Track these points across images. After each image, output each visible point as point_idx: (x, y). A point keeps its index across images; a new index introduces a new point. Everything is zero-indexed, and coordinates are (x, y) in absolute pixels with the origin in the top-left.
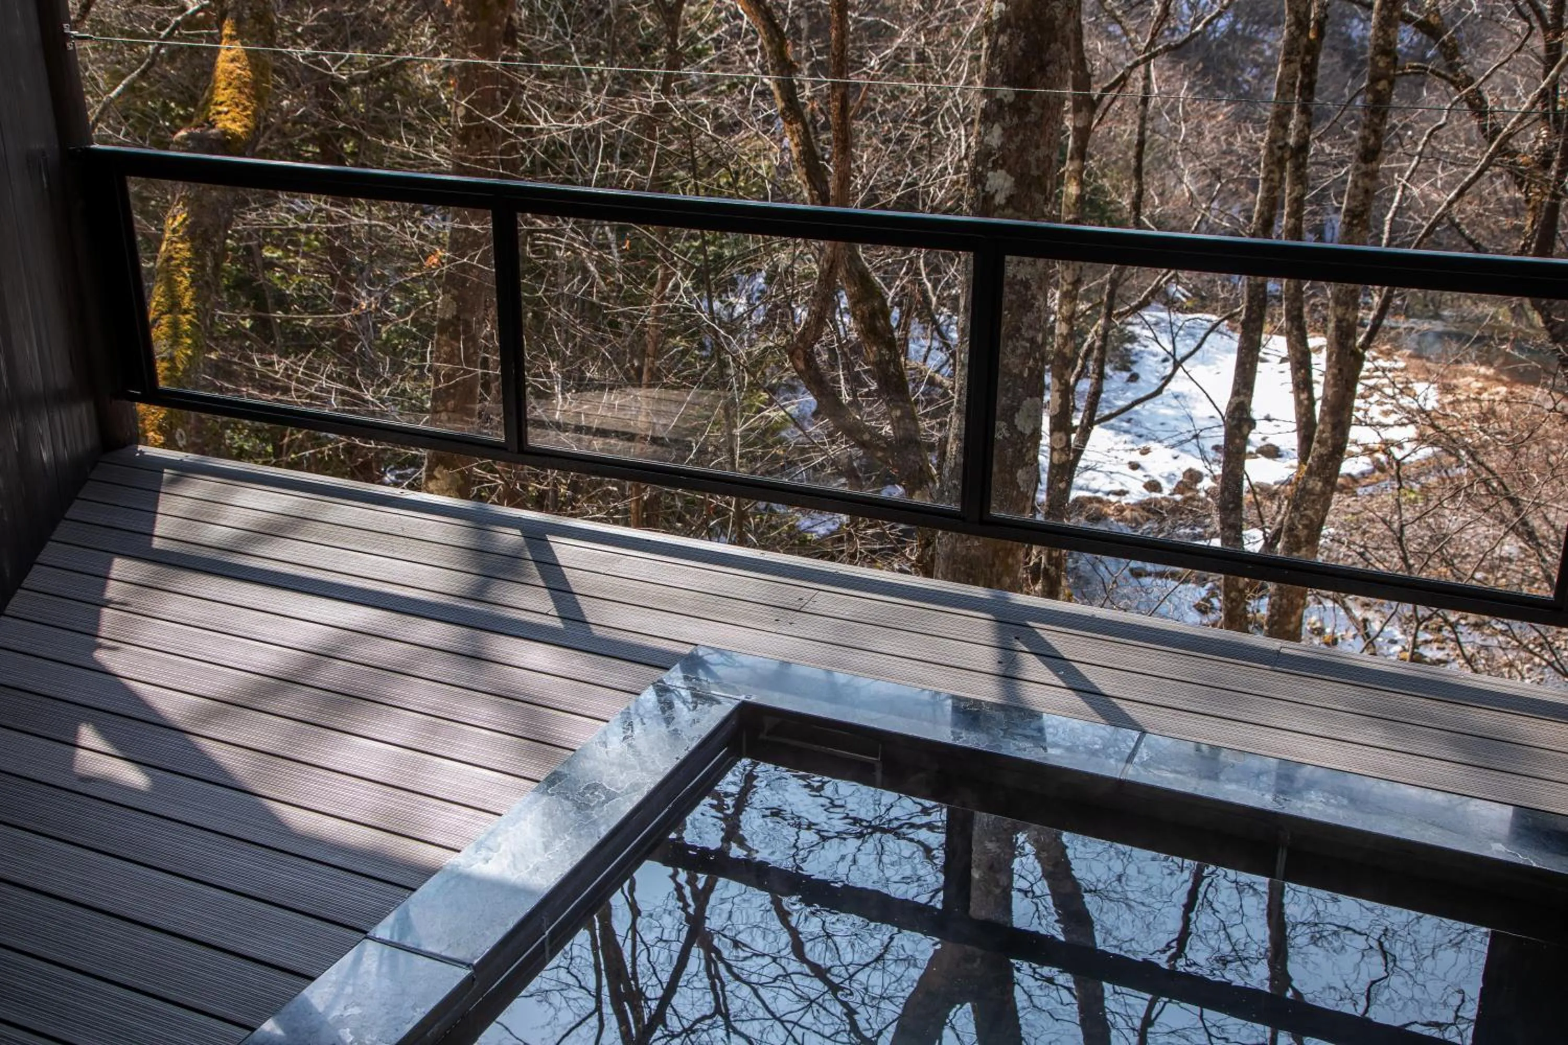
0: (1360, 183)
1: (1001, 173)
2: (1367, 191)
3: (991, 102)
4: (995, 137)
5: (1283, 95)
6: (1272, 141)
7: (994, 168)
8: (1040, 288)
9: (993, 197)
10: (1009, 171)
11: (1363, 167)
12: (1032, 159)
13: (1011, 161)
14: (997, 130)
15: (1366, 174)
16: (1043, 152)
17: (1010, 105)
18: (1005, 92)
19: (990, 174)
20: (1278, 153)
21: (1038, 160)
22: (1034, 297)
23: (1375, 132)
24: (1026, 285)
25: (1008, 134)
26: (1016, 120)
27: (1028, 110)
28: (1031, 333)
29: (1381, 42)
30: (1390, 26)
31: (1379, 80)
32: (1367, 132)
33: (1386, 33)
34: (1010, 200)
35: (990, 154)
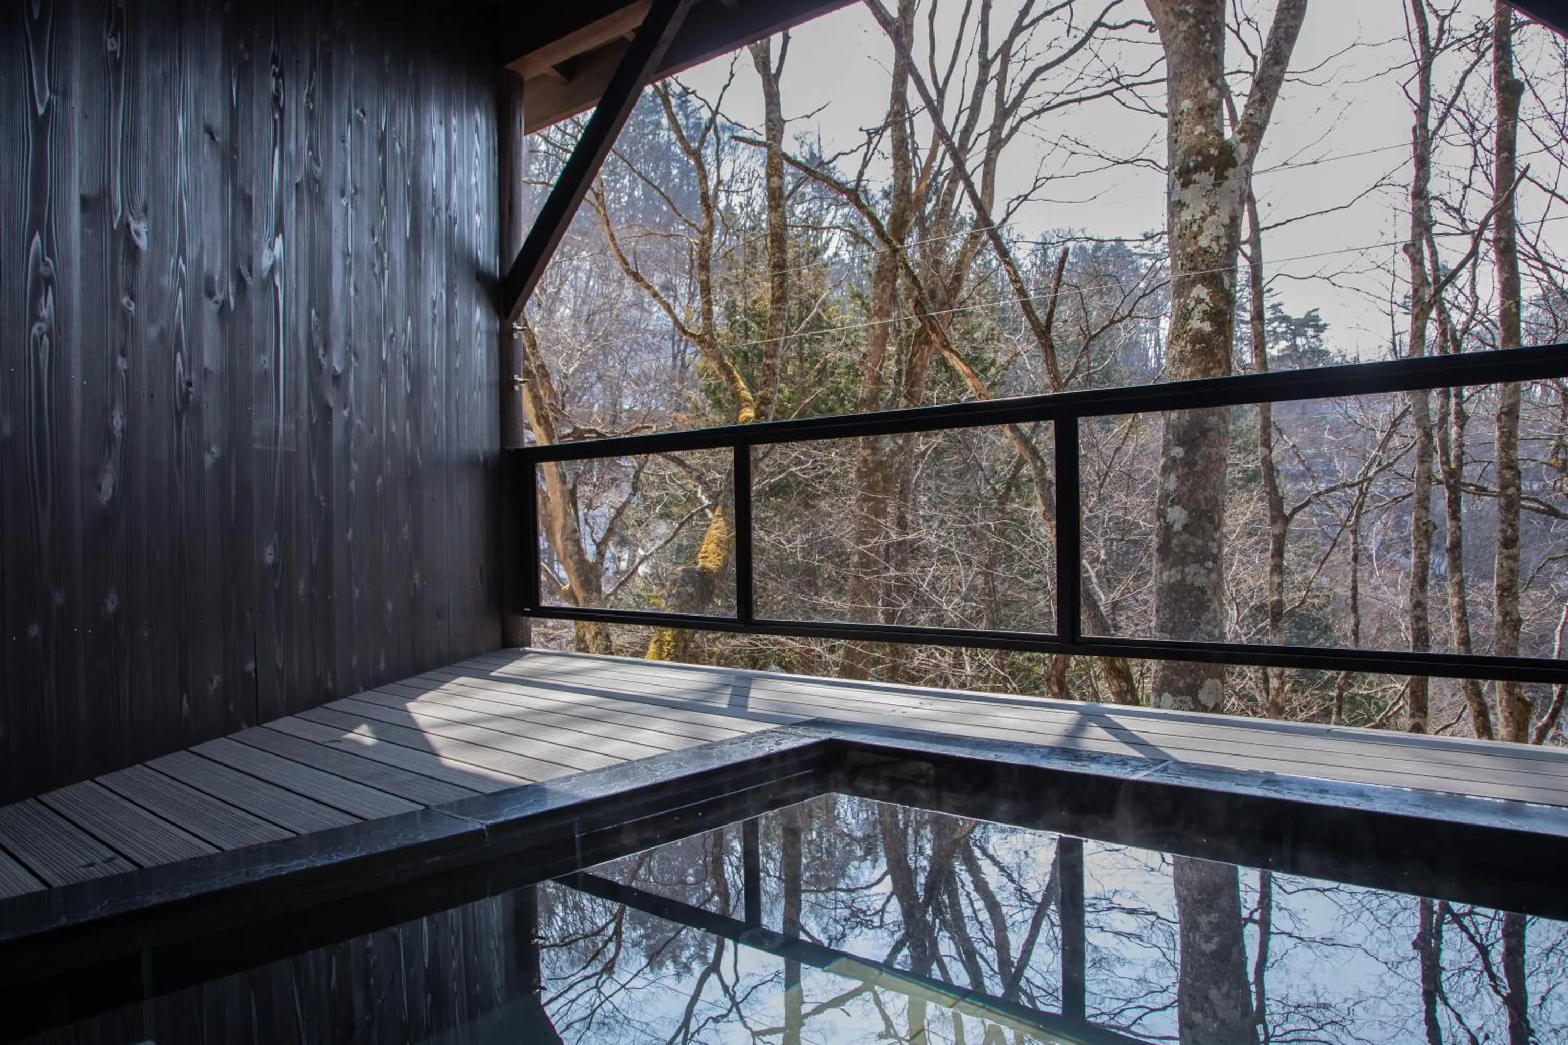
0: (1505, 564)
1: (1178, 508)
2: (1512, 571)
3: (1167, 460)
4: (1172, 483)
5: (1422, 486)
6: (1417, 520)
7: (1172, 506)
8: (1215, 594)
9: (1172, 526)
10: (1184, 507)
11: (1505, 551)
12: (1201, 497)
13: (1185, 499)
14: (1173, 477)
15: (1508, 557)
16: (1210, 492)
17: (1181, 460)
18: (1178, 452)
19: (1169, 510)
20: (1424, 528)
21: (1206, 498)
22: (1210, 600)
23: (1512, 526)
24: (1203, 591)
25: (1181, 479)
26: (1186, 470)
27: (1195, 463)
28: (1209, 628)
29: (1504, 460)
30: (1510, 449)
31: (1508, 487)
32: (1504, 526)
33: (1507, 453)
34: (1185, 527)
35: (1168, 495)
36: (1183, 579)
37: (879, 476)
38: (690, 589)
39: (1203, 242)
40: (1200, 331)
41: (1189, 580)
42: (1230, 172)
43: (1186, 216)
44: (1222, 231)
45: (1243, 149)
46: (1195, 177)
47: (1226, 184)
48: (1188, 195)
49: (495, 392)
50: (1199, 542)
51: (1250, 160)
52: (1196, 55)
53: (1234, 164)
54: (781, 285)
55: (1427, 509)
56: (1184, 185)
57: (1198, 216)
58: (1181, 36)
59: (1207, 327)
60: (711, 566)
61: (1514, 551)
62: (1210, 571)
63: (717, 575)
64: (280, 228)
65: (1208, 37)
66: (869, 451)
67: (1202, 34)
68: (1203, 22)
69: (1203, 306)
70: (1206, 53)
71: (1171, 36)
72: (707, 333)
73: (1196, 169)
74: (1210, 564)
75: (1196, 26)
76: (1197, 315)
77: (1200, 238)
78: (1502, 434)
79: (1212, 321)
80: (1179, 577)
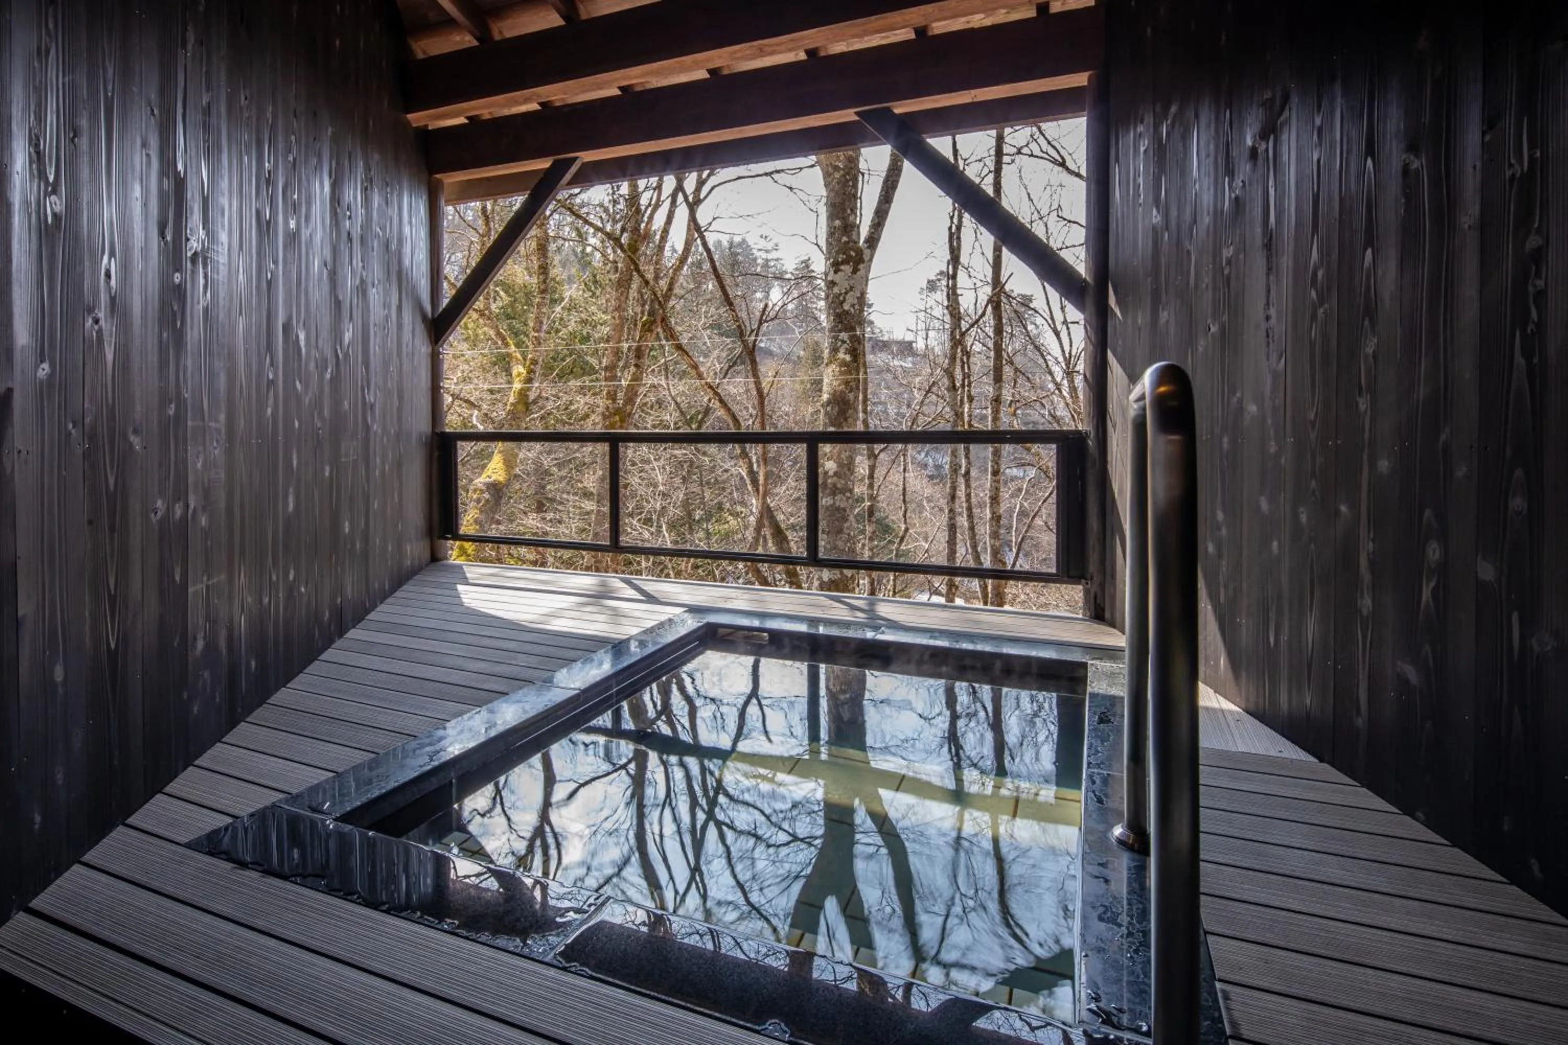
1: (831, 462)
4: (828, 448)
7: (828, 461)
10: (834, 462)
12: (844, 456)
13: (835, 457)
15: (995, 481)
16: (848, 454)
21: (846, 457)
23: (997, 463)
24: (844, 510)
34: (835, 474)
36: (834, 503)
37: (617, 418)
38: (487, 496)
39: (846, 307)
40: (844, 360)
41: (838, 503)
42: (861, 266)
43: (836, 290)
44: (856, 301)
45: (867, 252)
46: (842, 267)
47: (859, 273)
48: (838, 278)
49: (430, 393)
50: (843, 482)
51: (871, 260)
52: (844, 194)
53: (863, 262)
54: (544, 282)
55: (956, 457)
56: (836, 272)
57: (843, 291)
58: (835, 181)
59: (848, 358)
60: (501, 479)
61: (998, 477)
62: (849, 498)
63: (504, 485)
64: (351, 318)
65: (851, 183)
66: (610, 401)
67: (848, 181)
68: (848, 174)
69: (845, 346)
70: (849, 194)
71: (830, 179)
72: (486, 309)
73: (843, 263)
74: (848, 494)
75: (844, 176)
76: (842, 350)
77: (844, 304)
78: (993, 412)
79: (851, 355)
80: (832, 502)
